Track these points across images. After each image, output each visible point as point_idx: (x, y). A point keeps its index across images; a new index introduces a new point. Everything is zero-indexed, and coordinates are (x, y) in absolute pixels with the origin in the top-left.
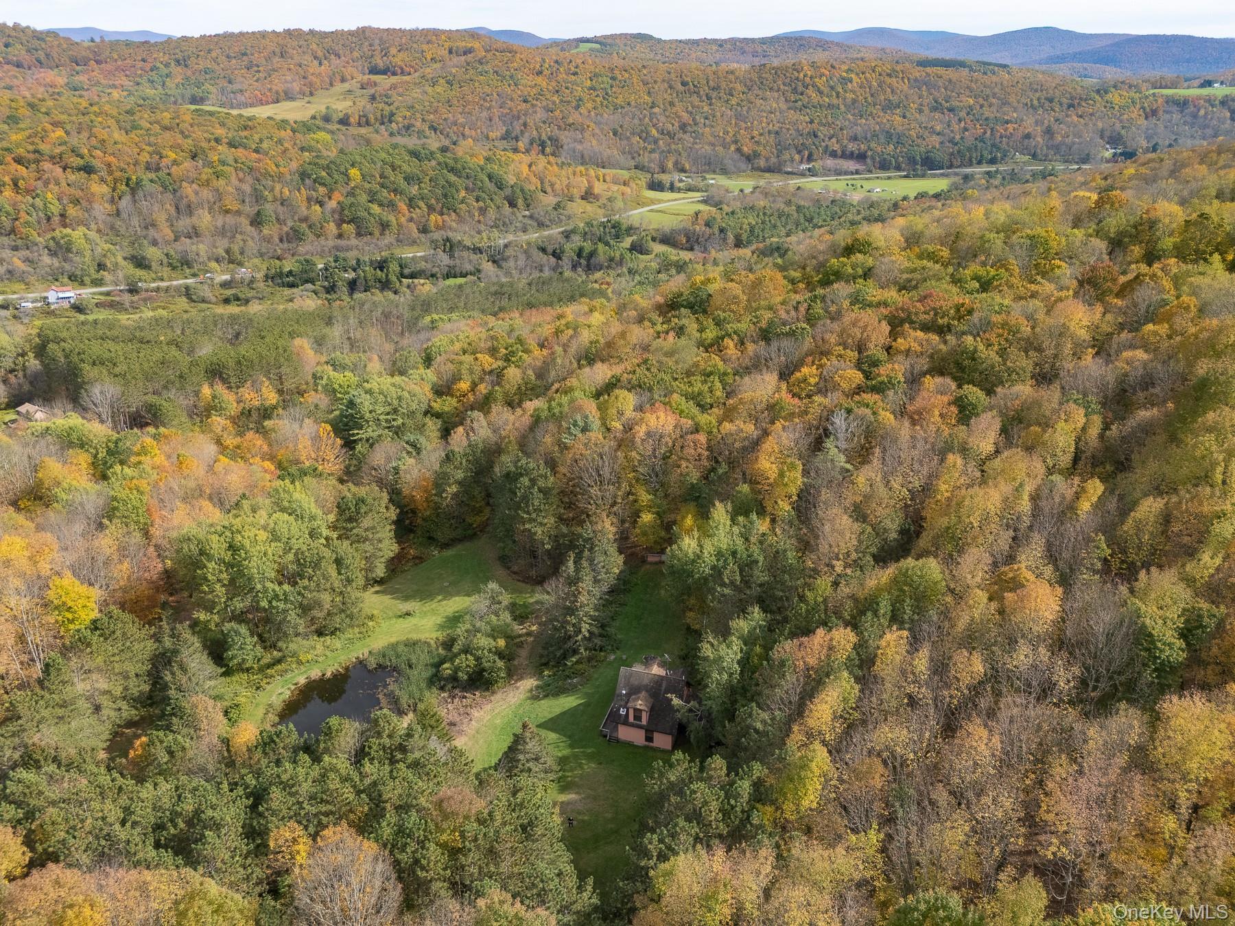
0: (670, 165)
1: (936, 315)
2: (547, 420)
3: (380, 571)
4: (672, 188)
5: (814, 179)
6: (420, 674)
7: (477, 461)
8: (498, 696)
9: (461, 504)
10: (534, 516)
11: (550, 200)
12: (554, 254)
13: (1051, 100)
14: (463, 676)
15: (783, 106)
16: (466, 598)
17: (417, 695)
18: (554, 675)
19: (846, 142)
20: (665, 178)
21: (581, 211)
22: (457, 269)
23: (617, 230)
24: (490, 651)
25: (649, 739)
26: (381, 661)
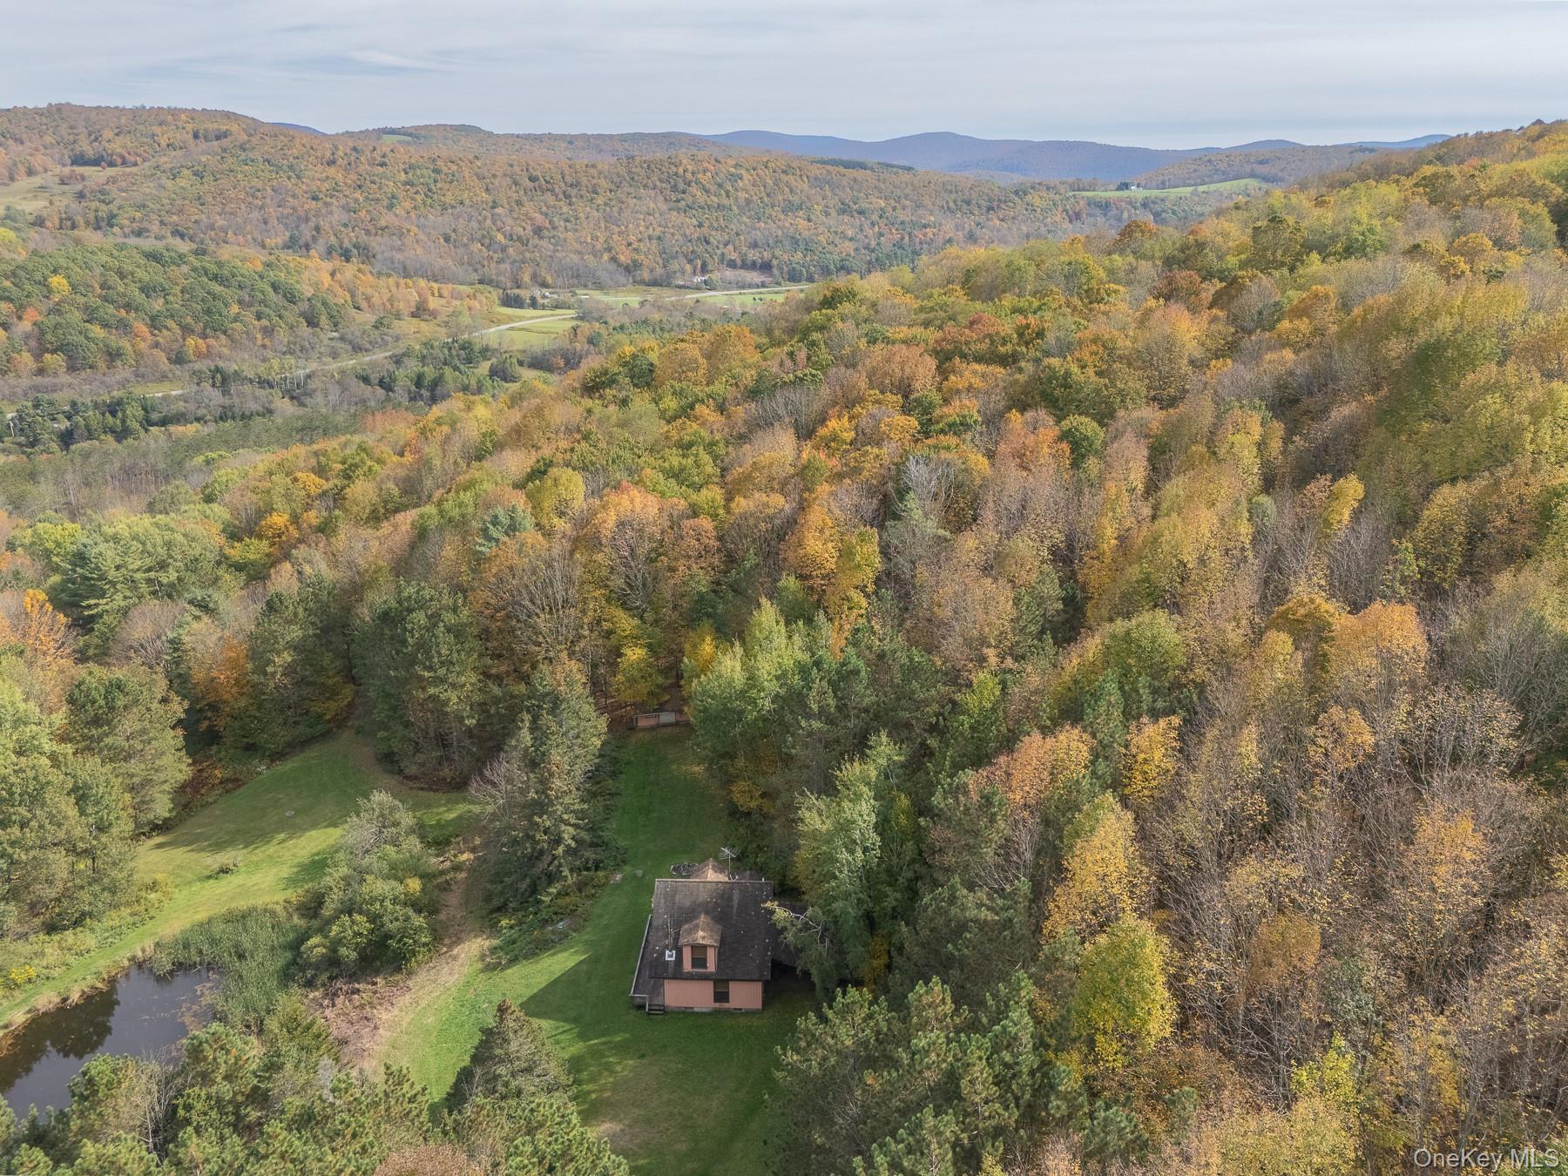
0: (526, 278)
1: (992, 342)
2: (441, 529)
3: (162, 807)
4: (534, 304)
5: (712, 293)
6: (264, 963)
7: (324, 609)
8: (422, 977)
9: (302, 682)
10: (442, 672)
11: (367, 318)
12: (381, 383)
13: (968, 203)
14: (348, 954)
15: (664, 207)
16: (331, 830)
17: (262, 1004)
18: (520, 923)
19: (745, 249)
20: (524, 294)
21: (412, 332)
22: (236, 410)
23: (469, 353)
24: (395, 901)
25: (721, 996)
26: (181, 956)
